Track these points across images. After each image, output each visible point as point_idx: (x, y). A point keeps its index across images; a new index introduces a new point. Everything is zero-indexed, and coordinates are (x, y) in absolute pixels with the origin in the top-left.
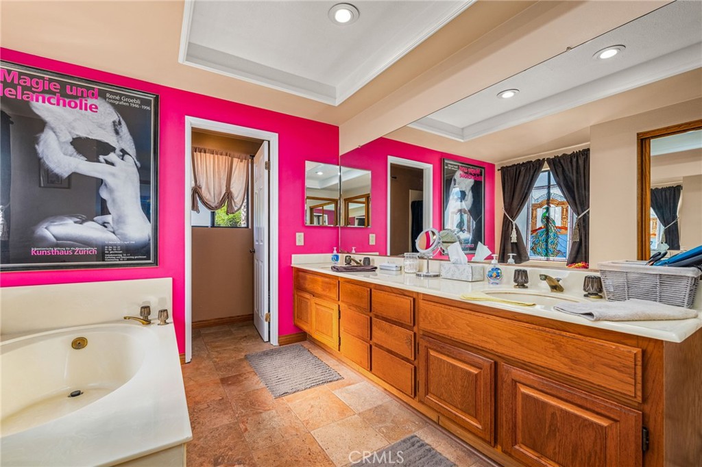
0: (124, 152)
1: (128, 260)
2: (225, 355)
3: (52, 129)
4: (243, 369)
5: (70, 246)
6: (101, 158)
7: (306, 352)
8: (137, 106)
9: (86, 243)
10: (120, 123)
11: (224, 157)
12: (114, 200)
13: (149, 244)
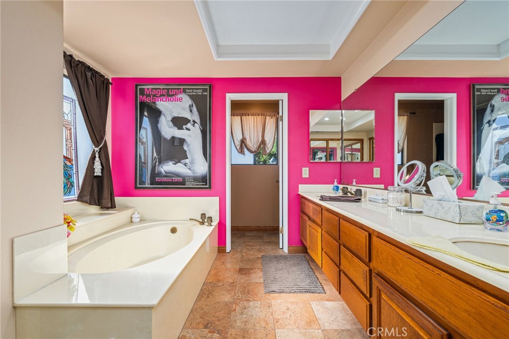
0: (194, 122)
1: (196, 185)
2: (250, 252)
3: (164, 115)
4: (256, 265)
5: (171, 177)
6: (184, 127)
7: (305, 262)
8: (201, 93)
9: (178, 175)
10: (192, 106)
11: (260, 117)
12: (190, 150)
13: (206, 176)
